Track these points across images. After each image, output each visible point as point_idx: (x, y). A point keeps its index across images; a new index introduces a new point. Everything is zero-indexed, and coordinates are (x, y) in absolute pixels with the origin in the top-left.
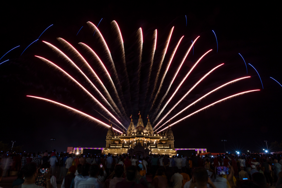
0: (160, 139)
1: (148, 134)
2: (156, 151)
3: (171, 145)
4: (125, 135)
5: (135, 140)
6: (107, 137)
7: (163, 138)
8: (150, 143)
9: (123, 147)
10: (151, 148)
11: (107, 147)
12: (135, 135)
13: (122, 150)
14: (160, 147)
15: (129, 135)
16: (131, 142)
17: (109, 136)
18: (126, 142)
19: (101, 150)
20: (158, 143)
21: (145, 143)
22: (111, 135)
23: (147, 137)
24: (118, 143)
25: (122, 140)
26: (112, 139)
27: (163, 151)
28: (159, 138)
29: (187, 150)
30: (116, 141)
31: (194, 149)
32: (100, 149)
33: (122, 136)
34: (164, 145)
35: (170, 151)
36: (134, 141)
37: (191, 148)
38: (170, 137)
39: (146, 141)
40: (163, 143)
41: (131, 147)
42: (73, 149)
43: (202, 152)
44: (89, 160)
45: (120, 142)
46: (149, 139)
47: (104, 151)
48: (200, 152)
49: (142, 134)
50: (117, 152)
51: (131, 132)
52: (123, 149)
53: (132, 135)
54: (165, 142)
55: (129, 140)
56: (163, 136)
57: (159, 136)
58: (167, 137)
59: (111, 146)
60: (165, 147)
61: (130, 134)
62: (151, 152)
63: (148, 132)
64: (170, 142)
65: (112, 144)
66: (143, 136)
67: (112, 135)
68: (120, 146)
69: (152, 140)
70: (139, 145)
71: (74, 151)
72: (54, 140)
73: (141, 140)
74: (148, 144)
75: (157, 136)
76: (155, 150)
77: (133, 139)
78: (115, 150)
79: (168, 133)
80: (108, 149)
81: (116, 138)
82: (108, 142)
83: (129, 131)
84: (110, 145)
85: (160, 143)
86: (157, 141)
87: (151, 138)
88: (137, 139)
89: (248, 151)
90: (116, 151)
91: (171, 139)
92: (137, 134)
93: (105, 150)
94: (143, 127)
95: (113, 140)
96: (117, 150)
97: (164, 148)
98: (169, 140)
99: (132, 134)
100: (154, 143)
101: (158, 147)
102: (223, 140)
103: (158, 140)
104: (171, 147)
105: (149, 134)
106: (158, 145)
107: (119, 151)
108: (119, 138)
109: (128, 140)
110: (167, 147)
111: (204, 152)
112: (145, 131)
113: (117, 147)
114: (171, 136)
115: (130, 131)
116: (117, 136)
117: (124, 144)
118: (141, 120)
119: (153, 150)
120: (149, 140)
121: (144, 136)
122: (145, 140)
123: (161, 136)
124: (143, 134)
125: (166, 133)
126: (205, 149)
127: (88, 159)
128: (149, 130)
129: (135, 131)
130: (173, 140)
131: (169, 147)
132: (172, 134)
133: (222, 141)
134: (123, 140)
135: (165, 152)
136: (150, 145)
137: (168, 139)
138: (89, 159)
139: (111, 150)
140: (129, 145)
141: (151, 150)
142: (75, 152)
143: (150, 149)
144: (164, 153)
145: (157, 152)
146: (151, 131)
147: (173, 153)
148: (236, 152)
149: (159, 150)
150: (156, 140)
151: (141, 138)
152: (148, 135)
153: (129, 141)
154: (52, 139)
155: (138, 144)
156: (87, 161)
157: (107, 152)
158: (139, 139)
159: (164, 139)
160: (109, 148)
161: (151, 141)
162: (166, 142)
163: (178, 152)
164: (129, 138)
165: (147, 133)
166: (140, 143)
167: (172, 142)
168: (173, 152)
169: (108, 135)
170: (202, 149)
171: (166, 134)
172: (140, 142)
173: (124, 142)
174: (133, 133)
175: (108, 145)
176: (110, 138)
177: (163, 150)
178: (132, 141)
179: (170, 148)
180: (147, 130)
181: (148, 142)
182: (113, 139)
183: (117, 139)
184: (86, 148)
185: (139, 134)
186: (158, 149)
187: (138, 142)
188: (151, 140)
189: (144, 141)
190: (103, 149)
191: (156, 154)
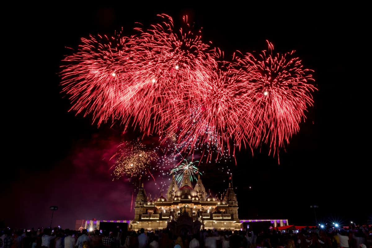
0: (217, 205)
1: (198, 198)
2: (211, 224)
3: (234, 215)
4: (163, 200)
5: (178, 207)
6: (135, 203)
7: (221, 204)
8: (201, 212)
9: (161, 219)
10: (203, 220)
11: (137, 219)
12: (179, 200)
13: (159, 223)
14: (217, 217)
15: (170, 200)
16: (172, 210)
17: (139, 202)
18: (165, 212)
19: (127, 224)
20: (214, 211)
21: (194, 212)
22: (141, 200)
23: (196, 203)
24: (153, 212)
25: (158, 207)
26: (143, 206)
27: (222, 225)
28: (214, 204)
29: (258, 222)
30: (149, 209)
31: (270, 220)
32: (125, 222)
33: (159, 202)
34: (223, 214)
35: (233, 224)
36: (177, 210)
37: (264, 219)
38: (232, 202)
39: (196, 209)
40: (221, 212)
41: (173, 219)
42: (84, 223)
43: (282, 225)
44: (107, 241)
45: (156, 211)
46: (200, 205)
47: (131, 225)
48: (278, 224)
49: (190, 197)
50: (151, 227)
51: (173, 196)
52: (161, 221)
53: (174, 200)
54: (224, 210)
55: (170, 208)
56: (221, 201)
57: (215, 201)
58: (228, 202)
59: (143, 217)
60: (224, 218)
61: (171, 198)
62: (203, 225)
63: (199, 195)
64: (231, 211)
65: (143, 214)
66: (190, 202)
67: (143, 200)
68: (157, 217)
69: (205, 207)
70: (185, 215)
71: (86, 226)
72: (55, 210)
73: (188, 208)
74: (199, 213)
75: (213, 201)
76: (210, 222)
77: (176, 206)
78: (149, 223)
79: (228, 196)
80: (138, 222)
81: (150, 205)
82: (137, 211)
83: (170, 193)
84: (140, 216)
85: (217, 211)
86: (212, 209)
87: (203, 204)
88: (181, 206)
89: (352, 222)
90: (150, 225)
91: (234, 205)
92: (182, 199)
93: (133, 223)
94: (190, 188)
95: (145, 208)
96: (151, 223)
97: (223, 220)
98: (231, 206)
99: (174, 198)
100: (208, 212)
101: (214, 218)
102: (313, 206)
103: (214, 207)
104: (234, 217)
105: (201, 198)
106: (214, 215)
107: (155, 224)
108: (154, 205)
109: (168, 207)
110: (228, 217)
111: (284, 225)
112: (194, 194)
113: (151, 218)
114: (234, 201)
115: (172, 194)
116: (151, 201)
117: (161, 214)
118: (187, 177)
119: (206, 222)
120: (200, 207)
121: (192, 200)
122: (195, 207)
123: (218, 201)
124: (191, 199)
125: (225, 195)
126: (286, 219)
127: (105, 238)
128: (200, 192)
129: (179, 194)
130: (237, 207)
131: (230, 218)
132: (234, 198)
133: (311, 207)
134: (161, 208)
135: (225, 226)
136: (202, 216)
137: (229, 205)
138: (107, 239)
139: (142, 223)
140: (169, 216)
141: (203, 222)
142: (88, 227)
143: (201, 221)
144: (223, 227)
145: (213, 226)
146: (204, 193)
147: (237, 227)
148: (334, 223)
149: (216, 223)
150: (211, 206)
151: (188, 205)
152: (199, 200)
153: (170, 210)
154: (52, 208)
155: (183, 213)
156: (104, 241)
157: (136, 227)
158: (185, 206)
159: (224, 205)
160: (140, 220)
161: (203, 209)
162: (226, 210)
163: (244, 225)
164: (169, 205)
165: (197, 196)
166: (187, 212)
167: (236, 210)
168: (237, 225)
169: (138, 200)
170: (281, 220)
171: (226, 198)
172: (187, 210)
173: (162, 211)
174: (176, 196)
175: (138, 216)
176: (140, 204)
177: (221, 223)
178: (174, 210)
179: (233, 219)
180: (197, 192)
181: (199, 210)
182: (145, 206)
183: (152, 207)
184: (104, 221)
185: (184, 198)
186: (214, 221)
187: (183, 210)
188: (203, 206)
189: (192, 209)
190: (131, 222)
191: (211, 228)
